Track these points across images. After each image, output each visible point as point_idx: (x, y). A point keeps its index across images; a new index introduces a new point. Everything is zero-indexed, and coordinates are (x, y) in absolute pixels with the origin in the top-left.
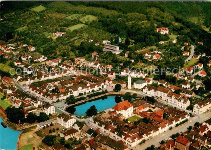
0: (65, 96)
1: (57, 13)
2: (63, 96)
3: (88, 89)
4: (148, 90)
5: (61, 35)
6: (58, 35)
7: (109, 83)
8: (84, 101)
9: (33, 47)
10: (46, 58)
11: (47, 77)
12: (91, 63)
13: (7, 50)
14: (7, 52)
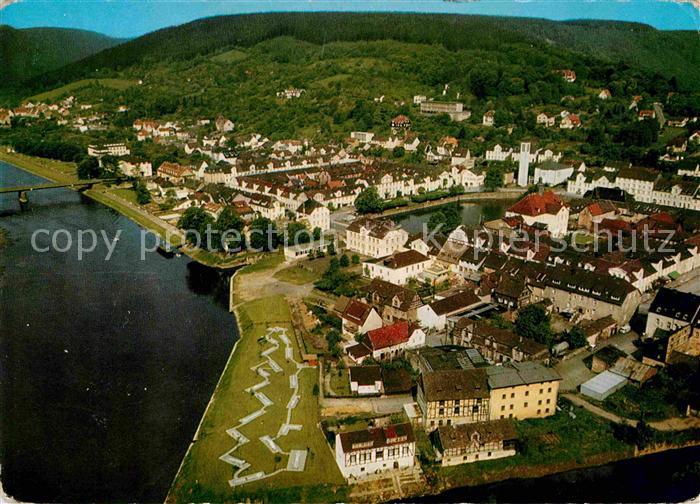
0: (346, 195)
1: (276, 62)
2: (343, 196)
3: (407, 185)
4: (586, 181)
5: (298, 95)
6: (289, 96)
7: (459, 175)
8: (404, 210)
9: (229, 122)
10: (266, 140)
11: (280, 166)
12: (393, 141)
13: (161, 130)
14: (162, 134)
